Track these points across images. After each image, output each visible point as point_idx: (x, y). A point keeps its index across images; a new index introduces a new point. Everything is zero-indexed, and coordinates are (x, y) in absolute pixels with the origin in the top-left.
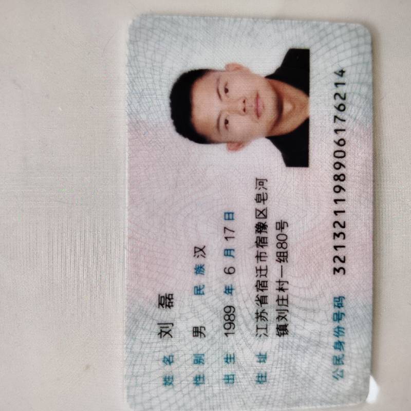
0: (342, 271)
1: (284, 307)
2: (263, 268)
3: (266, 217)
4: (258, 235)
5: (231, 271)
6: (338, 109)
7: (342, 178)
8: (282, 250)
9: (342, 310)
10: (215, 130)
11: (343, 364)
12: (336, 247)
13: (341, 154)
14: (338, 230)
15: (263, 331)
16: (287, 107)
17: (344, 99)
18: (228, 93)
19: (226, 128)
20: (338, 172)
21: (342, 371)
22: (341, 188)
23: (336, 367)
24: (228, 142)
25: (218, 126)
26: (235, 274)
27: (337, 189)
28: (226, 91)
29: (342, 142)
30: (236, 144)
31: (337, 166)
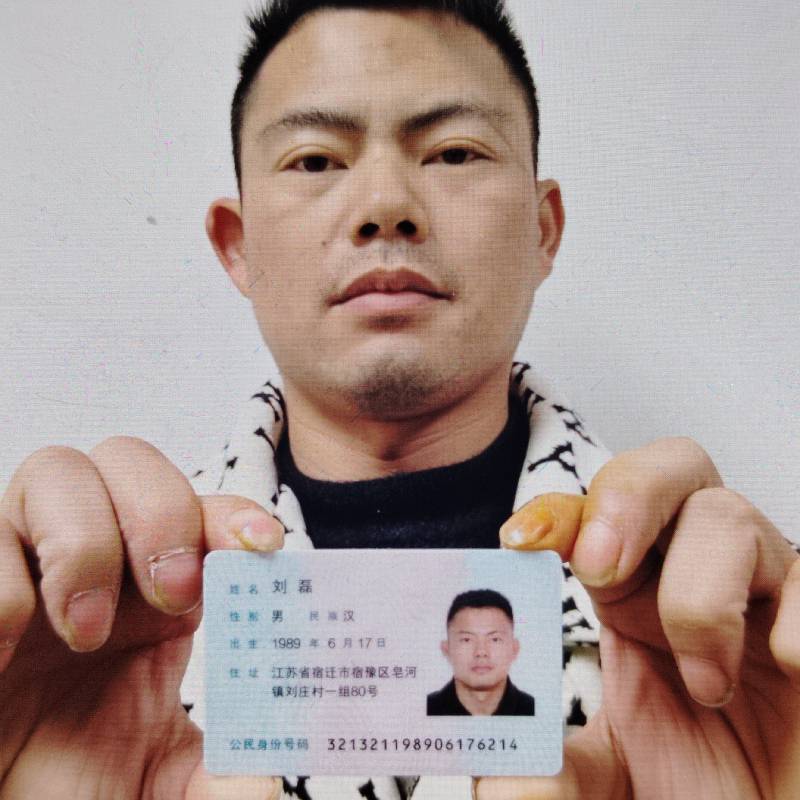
0: (331, 746)
1: (298, 692)
2: (335, 674)
3: (380, 676)
4: (365, 669)
5: (332, 645)
6: (481, 743)
7: (417, 747)
8: (350, 690)
9: (296, 746)
10: (458, 630)
11: (245, 748)
12: (353, 741)
13: (439, 746)
14: (369, 744)
15: (277, 674)
16: (481, 695)
17: (490, 748)
18: (492, 641)
19: (461, 640)
20: (422, 744)
21: (238, 748)
22: (408, 746)
23: (243, 742)
24: (449, 642)
25: (462, 632)
26: (329, 649)
27: (407, 742)
28: (495, 640)
29: (449, 746)
30: (447, 649)
31: (428, 742)
